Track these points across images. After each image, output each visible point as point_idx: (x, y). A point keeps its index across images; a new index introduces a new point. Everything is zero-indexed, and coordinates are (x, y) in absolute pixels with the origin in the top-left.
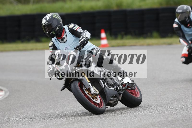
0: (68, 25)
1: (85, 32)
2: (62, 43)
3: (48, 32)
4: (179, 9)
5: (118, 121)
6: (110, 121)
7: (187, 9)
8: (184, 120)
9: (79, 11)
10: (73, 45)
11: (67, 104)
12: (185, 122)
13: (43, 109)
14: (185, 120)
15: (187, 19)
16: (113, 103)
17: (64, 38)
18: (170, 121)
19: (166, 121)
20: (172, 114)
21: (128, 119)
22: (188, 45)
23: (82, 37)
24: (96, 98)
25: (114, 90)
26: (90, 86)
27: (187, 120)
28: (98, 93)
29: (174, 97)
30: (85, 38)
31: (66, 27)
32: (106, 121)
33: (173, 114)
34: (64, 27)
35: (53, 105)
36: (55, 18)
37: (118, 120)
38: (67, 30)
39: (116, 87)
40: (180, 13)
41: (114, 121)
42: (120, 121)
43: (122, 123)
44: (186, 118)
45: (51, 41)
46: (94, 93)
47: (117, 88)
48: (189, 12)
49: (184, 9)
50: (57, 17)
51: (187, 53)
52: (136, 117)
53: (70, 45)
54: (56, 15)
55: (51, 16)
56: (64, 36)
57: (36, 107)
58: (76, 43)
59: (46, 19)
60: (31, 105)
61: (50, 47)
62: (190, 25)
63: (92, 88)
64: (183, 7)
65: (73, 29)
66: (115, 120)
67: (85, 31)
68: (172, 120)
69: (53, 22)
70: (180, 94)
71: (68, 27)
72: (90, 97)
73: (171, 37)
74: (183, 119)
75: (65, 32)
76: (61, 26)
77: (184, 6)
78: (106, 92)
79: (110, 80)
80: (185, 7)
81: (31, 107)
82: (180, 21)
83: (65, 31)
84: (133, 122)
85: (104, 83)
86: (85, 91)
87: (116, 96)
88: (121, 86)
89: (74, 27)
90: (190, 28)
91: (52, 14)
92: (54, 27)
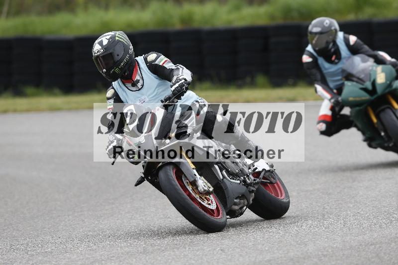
0: (145, 54)
1: (181, 69)
2: (133, 91)
3: (104, 70)
4: (315, 26)
5: (186, 259)
6: (169, 259)
7: (330, 26)
8: (321, 257)
10: (155, 95)
11: (78, 224)
12: (324, 260)
13: (30, 234)
14: (325, 256)
15: (331, 45)
16: (238, 210)
17: (138, 81)
18: (292, 259)
19: (285, 259)
20: (297, 244)
21: (206, 255)
22: (332, 98)
23: (177, 79)
24: (208, 200)
25: (240, 184)
26: (195, 175)
27: (328, 256)
28: (211, 189)
29: (301, 209)
30: (183, 81)
31: (140, 59)
32: (159, 258)
33: (299, 244)
34: (137, 58)
35: (50, 225)
36: (120, 41)
37: (185, 256)
38: (143, 65)
39: (242, 178)
40: (316, 33)
41: (177, 260)
42: (191, 258)
43: (193, 262)
44: (325, 253)
45: (111, 87)
46: (205, 190)
47: (244, 181)
48: (334, 31)
49: (324, 26)
50: (124, 40)
51: (329, 113)
52: (221, 250)
53: (149, 95)
54: (121, 36)
55: (111, 37)
56: (138, 77)
57: (14, 230)
58: (161, 92)
59: (101, 43)
60: (5, 226)
61: (109, 99)
62: (336, 58)
63: (200, 179)
64: (322, 22)
65: (156, 63)
66: (178, 257)
67: (180, 66)
68: (297, 256)
69: (115, 50)
70: (314, 203)
71: (145, 59)
72: (197, 197)
73: (294, 85)
74: (319, 255)
75: (140, 69)
76: (131, 56)
77: (325, 20)
78: (227, 188)
79: (233, 165)
80: (327, 21)
81: (4, 230)
82: (317, 49)
83: (139, 67)
84: (216, 260)
85: (221, 171)
86: (186, 185)
87: (243, 197)
88: (251, 176)
89: (156, 59)
90: (336, 63)
91: (113, 34)
92: (117, 58)
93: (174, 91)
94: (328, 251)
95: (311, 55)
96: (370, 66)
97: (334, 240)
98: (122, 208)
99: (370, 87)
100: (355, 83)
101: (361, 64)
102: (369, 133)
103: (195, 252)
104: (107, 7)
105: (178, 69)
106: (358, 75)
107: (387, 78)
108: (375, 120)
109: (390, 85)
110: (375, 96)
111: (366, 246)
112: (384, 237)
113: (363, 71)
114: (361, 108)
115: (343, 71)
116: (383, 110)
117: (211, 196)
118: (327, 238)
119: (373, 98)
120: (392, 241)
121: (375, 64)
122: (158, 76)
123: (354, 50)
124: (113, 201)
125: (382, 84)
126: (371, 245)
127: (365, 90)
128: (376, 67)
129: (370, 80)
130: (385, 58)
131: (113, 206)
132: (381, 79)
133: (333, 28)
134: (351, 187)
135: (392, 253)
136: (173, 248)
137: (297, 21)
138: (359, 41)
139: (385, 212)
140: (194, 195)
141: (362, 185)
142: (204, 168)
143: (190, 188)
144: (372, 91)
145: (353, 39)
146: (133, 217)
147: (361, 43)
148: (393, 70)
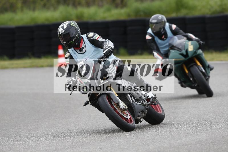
0: (87, 33)
1: (108, 41)
2: (80, 54)
3: (65, 42)
4: (153, 19)
7: (162, 19)
9: (32, 24)
10: (93, 56)
15: (162, 30)
16: (139, 119)
17: (83, 48)
20: (143, 145)
23: (106, 47)
24: (126, 114)
25: (141, 105)
26: (118, 100)
28: (127, 108)
30: (110, 48)
31: (84, 36)
34: (82, 36)
36: (73, 26)
38: (86, 39)
39: (142, 101)
40: (154, 23)
45: (68, 52)
46: (124, 108)
47: (143, 103)
48: (164, 22)
49: (158, 19)
50: (75, 25)
53: (89, 56)
54: (73, 23)
55: (68, 24)
56: (83, 46)
58: (96, 54)
59: (63, 27)
61: (67, 58)
62: (165, 37)
63: (121, 102)
64: (157, 17)
65: (93, 38)
67: (108, 40)
69: (70, 31)
71: (87, 36)
72: (119, 111)
75: (84, 42)
76: (79, 35)
77: (159, 16)
78: (134, 107)
79: (137, 94)
82: (154, 32)
85: (131, 98)
86: (114, 105)
87: (142, 112)
88: (146, 101)
89: (93, 36)
90: (165, 40)
91: (69, 22)
92: (72, 36)
93: (105, 53)
94: (161, 149)
95: (151, 35)
96: (184, 41)
97: (164, 142)
98: (43, 124)
99: (184, 53)
100: (176, 51)
101: (178, 41)
102: (183, 79)
103: (85, 149)
104: (34, 10)
105: (106, 41)
106: (177, 47)
107: (194, 48)
108: (187, 72)
109: (195, 52)
110: (188, 58)
111: (183, 146)
112: (192, 141)
113: (180, 44)
114: (180, 65)
115: (170, 44)
116: (192, 66)
117: (127, 111)
118: (160, 141)
119: (186, 59)
120: (197, 143)
121: (187, 40)
122: (95, 45)
123: (175, 33)
124: (38, 120)
125: (192, 51)
126: (186, 145)
127: (182, 55)
128: (188, 43)
129: (185, 49)
130: (192, 37)
131: (38, 123)
132: (191, 48)
133: (163, 20)
134: (174, 112)
135: (197, 150)
136: (72, 148)
137: (143, 17)
138: (178, 28)
139: (194, 126)
140: (118, 111)
141: (180, 111)
142: (123, 96)
143: (116, 107)
144: (186, 55)
145: (174, 27)
146: (49, 130)
147: (179, 29)
148: (197, 44)
